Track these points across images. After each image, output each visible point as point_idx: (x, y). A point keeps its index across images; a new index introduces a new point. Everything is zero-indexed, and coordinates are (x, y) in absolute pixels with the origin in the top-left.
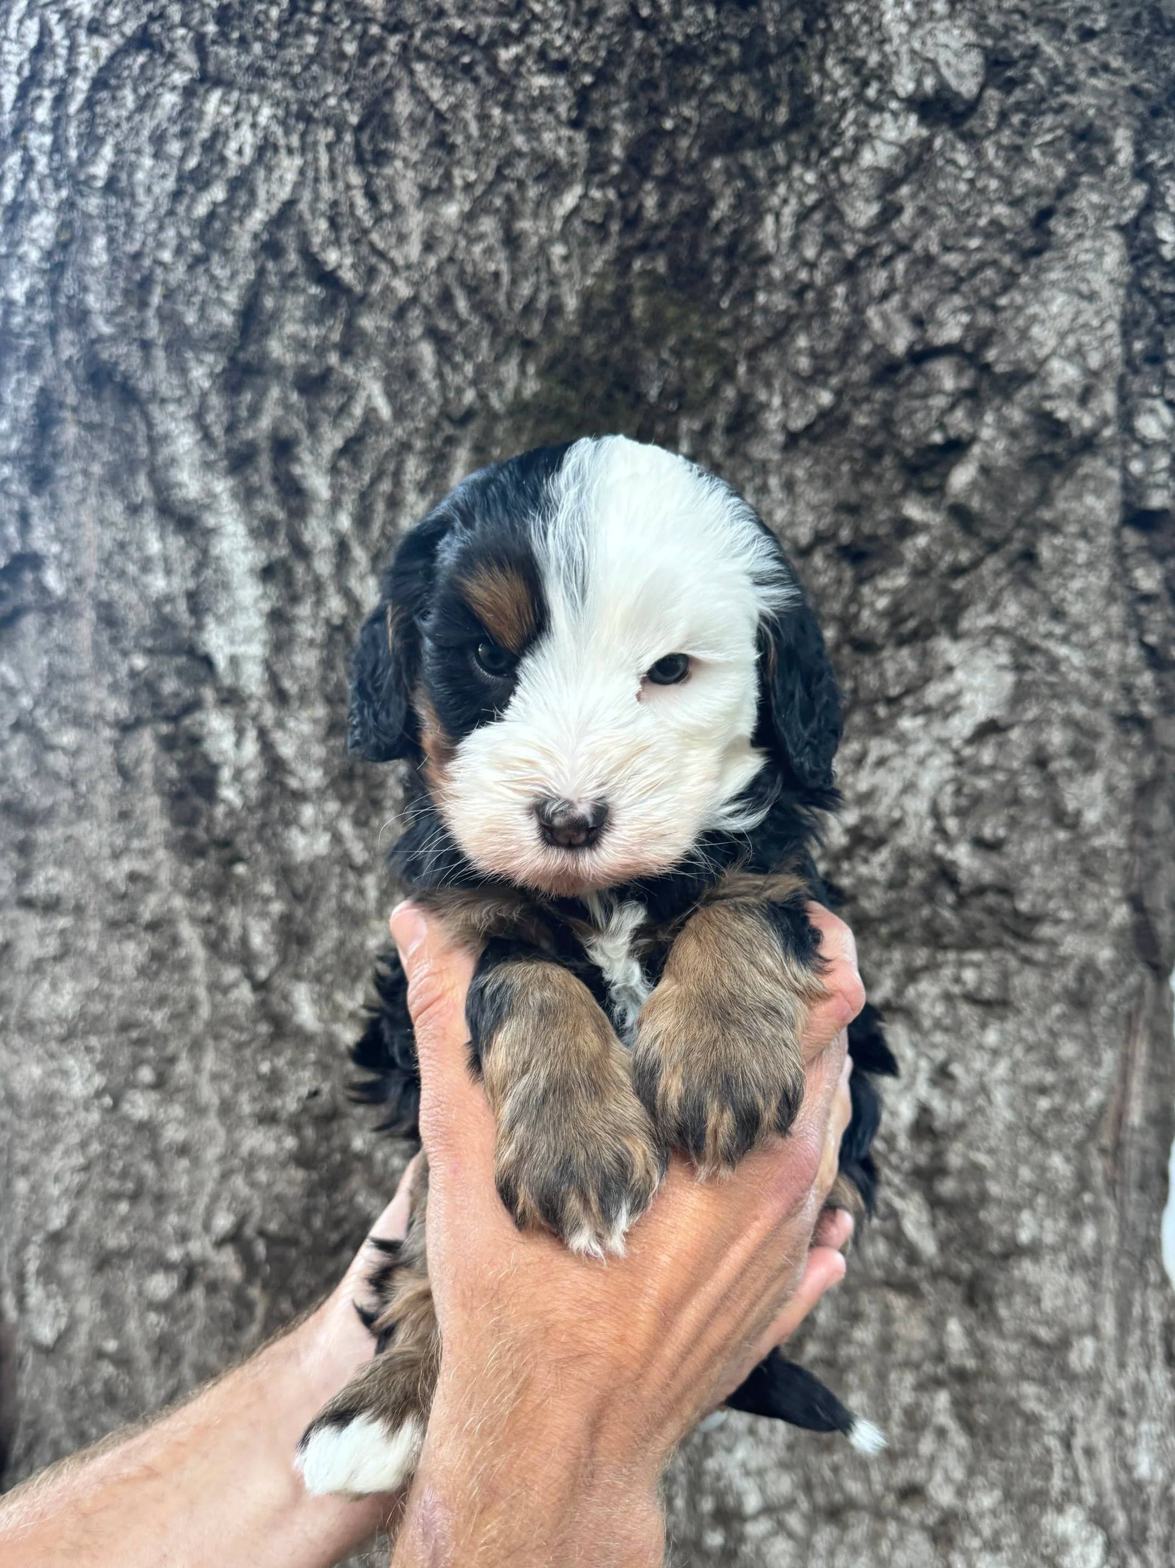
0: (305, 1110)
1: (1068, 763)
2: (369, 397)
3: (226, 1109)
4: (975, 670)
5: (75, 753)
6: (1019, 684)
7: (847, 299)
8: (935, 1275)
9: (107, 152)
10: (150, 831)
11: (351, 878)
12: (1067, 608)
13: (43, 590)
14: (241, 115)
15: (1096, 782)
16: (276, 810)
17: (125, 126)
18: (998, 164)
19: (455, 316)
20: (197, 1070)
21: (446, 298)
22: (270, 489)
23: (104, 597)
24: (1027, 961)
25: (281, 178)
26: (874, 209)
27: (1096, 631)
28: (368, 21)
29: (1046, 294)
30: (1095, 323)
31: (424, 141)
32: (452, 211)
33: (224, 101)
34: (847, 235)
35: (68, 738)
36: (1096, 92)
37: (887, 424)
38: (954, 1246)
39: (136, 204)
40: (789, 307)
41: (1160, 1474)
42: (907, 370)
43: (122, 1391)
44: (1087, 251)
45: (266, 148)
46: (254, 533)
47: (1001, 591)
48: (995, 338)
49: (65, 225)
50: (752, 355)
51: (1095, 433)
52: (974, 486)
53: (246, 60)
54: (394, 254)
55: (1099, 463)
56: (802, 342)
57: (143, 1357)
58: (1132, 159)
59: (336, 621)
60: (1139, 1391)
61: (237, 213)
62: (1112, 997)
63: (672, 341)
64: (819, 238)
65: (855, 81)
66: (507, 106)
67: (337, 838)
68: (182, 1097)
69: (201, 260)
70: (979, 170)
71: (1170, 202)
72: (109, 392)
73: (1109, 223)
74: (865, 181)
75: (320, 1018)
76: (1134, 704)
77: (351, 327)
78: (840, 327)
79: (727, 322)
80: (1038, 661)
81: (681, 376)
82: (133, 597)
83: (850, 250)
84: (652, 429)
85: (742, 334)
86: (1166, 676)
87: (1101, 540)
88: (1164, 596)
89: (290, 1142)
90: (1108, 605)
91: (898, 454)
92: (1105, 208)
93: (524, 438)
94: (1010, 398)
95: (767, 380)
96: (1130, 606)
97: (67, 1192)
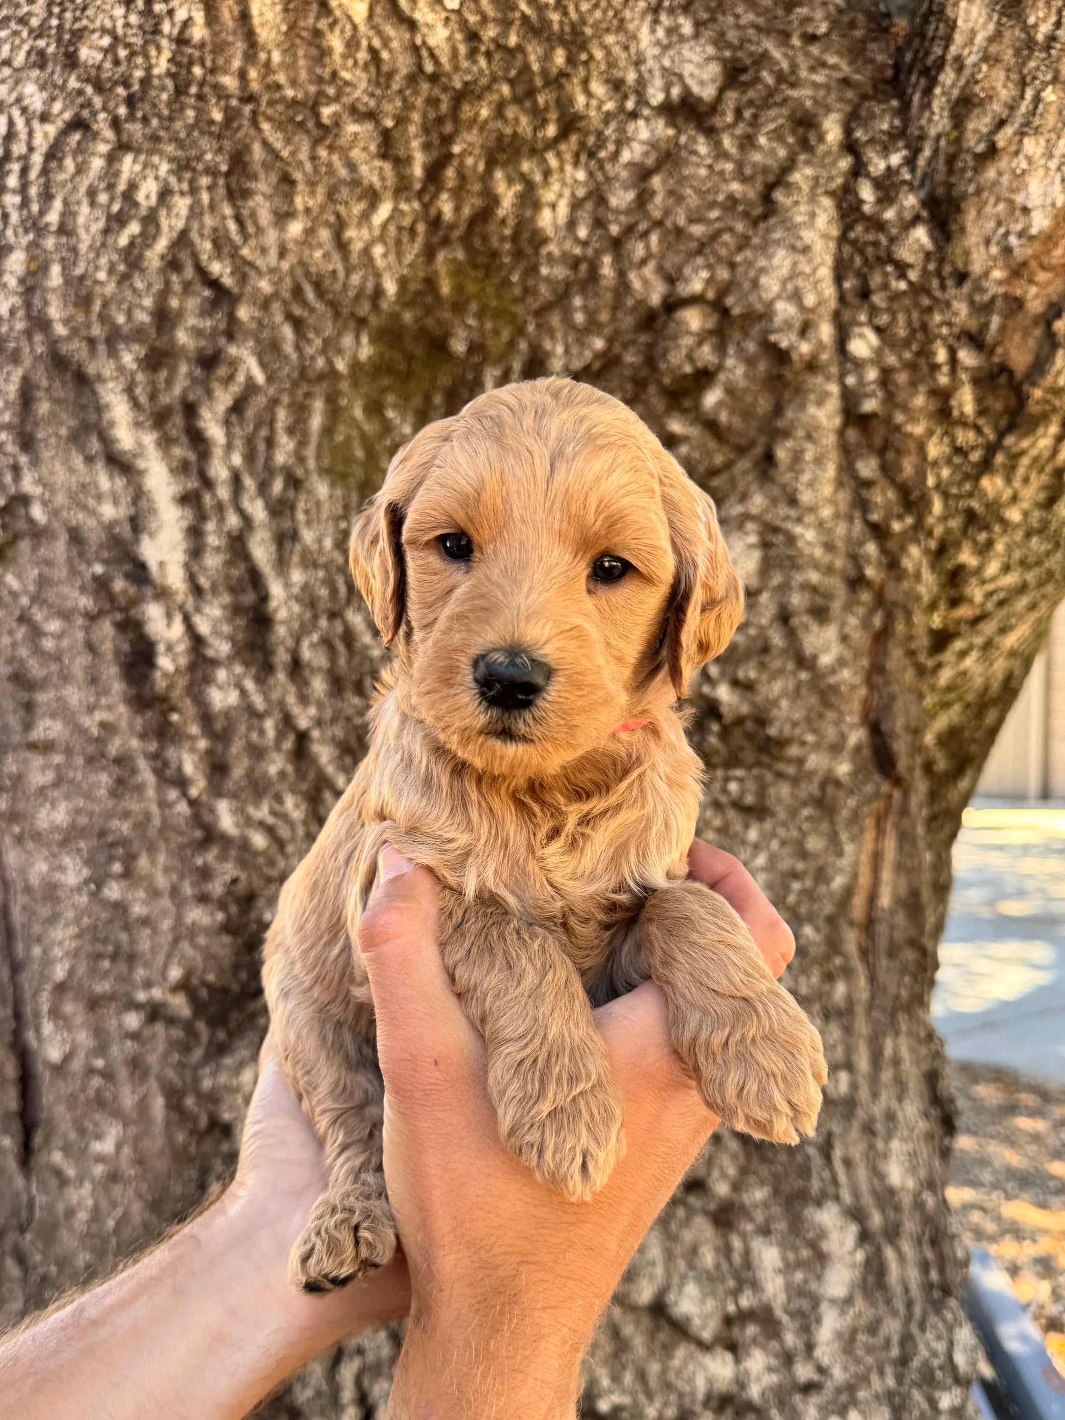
0: (228, 893)
1: (805, 618)
2: (248, 370)
3: (175, 892)
5: (59, 637)
7: (612, 266)
9: (57, 205)
10: (113, 691)
11: (255, 722)
12: (799, 496)
13: (32, 521)
14: (148, 171)
15: (831, 632)
16: (199, 674)
17: (69, 186)
18: (733, 151)
19: (305, 304)
20: (153, 863)
21: (298, 292)
22: (184, 439)
23: (74, 523)
24: (780, 775)
25: (177, 215)
26: (631, 195)
27: (826, 512)
28: (228, 97)
29: (771, 250)
30: (808, 270)
31: (274, 178)
32: (295, 228)
33: (135, 162)
34: (611, 217)
35: (54, 626)
36: (816, 86)
37: (651, 361)
39: (79, 241)
40: (567, 277)
41: (910, 1183)
42: (663, 318)
44: (802, 214)
45: (165, 194)
46: (171, 471)
47: (748, 485)
48: (734, 288)
49: (32, 259)
50: (539, 315)
51: (815, 356)
52: (720, 404)
53: (147, 131)
54: (258, 262)
55: (819, 380)
56: (578, 301)
57: (123, 1072)
58: (840, 137)
59: (235, 533)
60: (890, 1116)
61: (148, 242)
62: (852, 802)
63: (473, 309)
64: (589, 221)
65: (617, 97)
66: (331, 148)
67: (244, 692)
68: (144, 884)
69: (125, 278)
70: (717, 157)
71: (871, 169)
72: (68, 376)
73: (820, 191)
74: (624, 174)
75: (237, 825)
76: (860, 569)
77: (232, 318)
78: (607, 289)
79: (517, 291)
80: (779, 539)
81: (483, 336)
82: (91, 523)
83: (614, 229)
84: (463, 377)
85: (530, 300)
86: (892, 545)
87: (825, 442)
88: (883, 482)
89: (220, 916)
90: (836, 491)
91: (659, 383)
92: (816, 179)
93: (364, 389)
94: (746, 334)
95: (551, 332)
96: (856, 492)
97: (67, 953)
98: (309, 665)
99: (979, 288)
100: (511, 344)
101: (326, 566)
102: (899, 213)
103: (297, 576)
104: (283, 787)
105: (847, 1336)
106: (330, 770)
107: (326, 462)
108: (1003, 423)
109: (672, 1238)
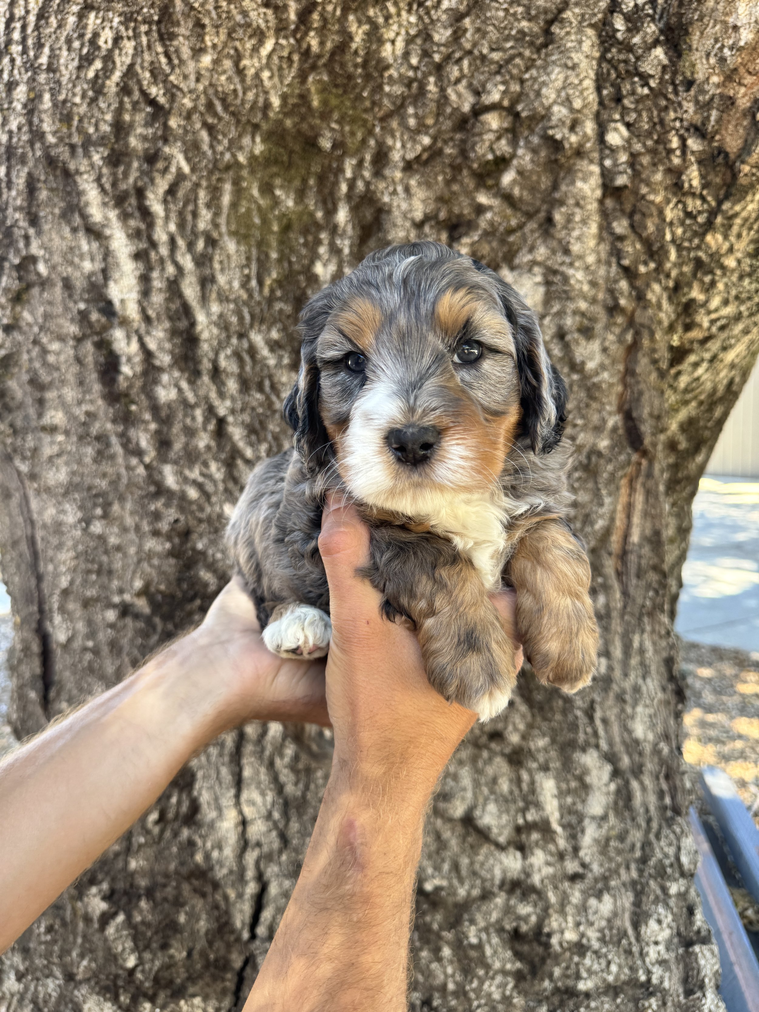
0: (172, 529)
1: (576, 335)
2: (178, 163)
3: (138, 528)
4: (522, 285)
5: (58, 354)
6: (547, 293)
7: (436, 84)
9: (46, 50)
10: (93, 390)
11: (189, 411)
12: (571, 247)
13: (38, 274)
14: (106, 23)
15: (595, 346)
16: (150, 378)
17: (53, 36)
19: (215, 114)
20: (123, 508)
21: (210, 106)
22: (137, 214)
23: (65, 274)
25: (126, 53)
26: (449, 32)
27: (591, 259)
29: (550, 69)
30: (576, 82)
31: (191, 24)
32: (208, 59)
33: (96, 17)
34: (435, 49)
35: (55, 346)
37: (463, 153)
39: (61, 75)
40: (403, 93)
41: (651, 736)
42: (471, 121)
43: (96, 666)
44: (572, 41)
45: (117, 39)
46: (130, 236)
47: (535, 240)
48: (523, 98)
49: (31, 90)
50: (383, 121)
51: (581, 145)
52: (514, 181)
54: (182, 85)
55: (585, 162)
56: (411, 110)
57: (105, 650)
59: (172, 278)
60: (636, 690)
61: (108, 74)
62: (610, 467)
63: (336, 116)
64: (419, 52)
67: (180, 390)
68: (116, 523)
69: (94, 100)
71: (623, 6)
72: (58, 172)
73: (585, 24)
74: (444, 17)
75: (178, 483)
76: (616, 299)
77: (166, 126)
78: (432, 100)
79: (368, 104)
80: (557, 279)
81: (343, 135)
82: (77, 274)
83: (437, 58)
84: (330, 165)
85: (376, 109)
86: (639, 283)
87: (589, 207)
88: (632, 237)
89: (168, 545)
90: (598, 244)
91: (470, 168)
92: (583, 15)
93: (259, 176)
94: (532, 131)
95: (392, 133)
96: (612, 244)
97: (69, 569)
98: (224, 371)
99: (702, 91)
100: (364, 142)
101: (235, 301)
102: (643, 38)
103: (215, 308)
104: (208, 456)
105: (603, 842)
106: (241, 444)
107: (233, 227)
108: (722, 192)
109: (479, 772)
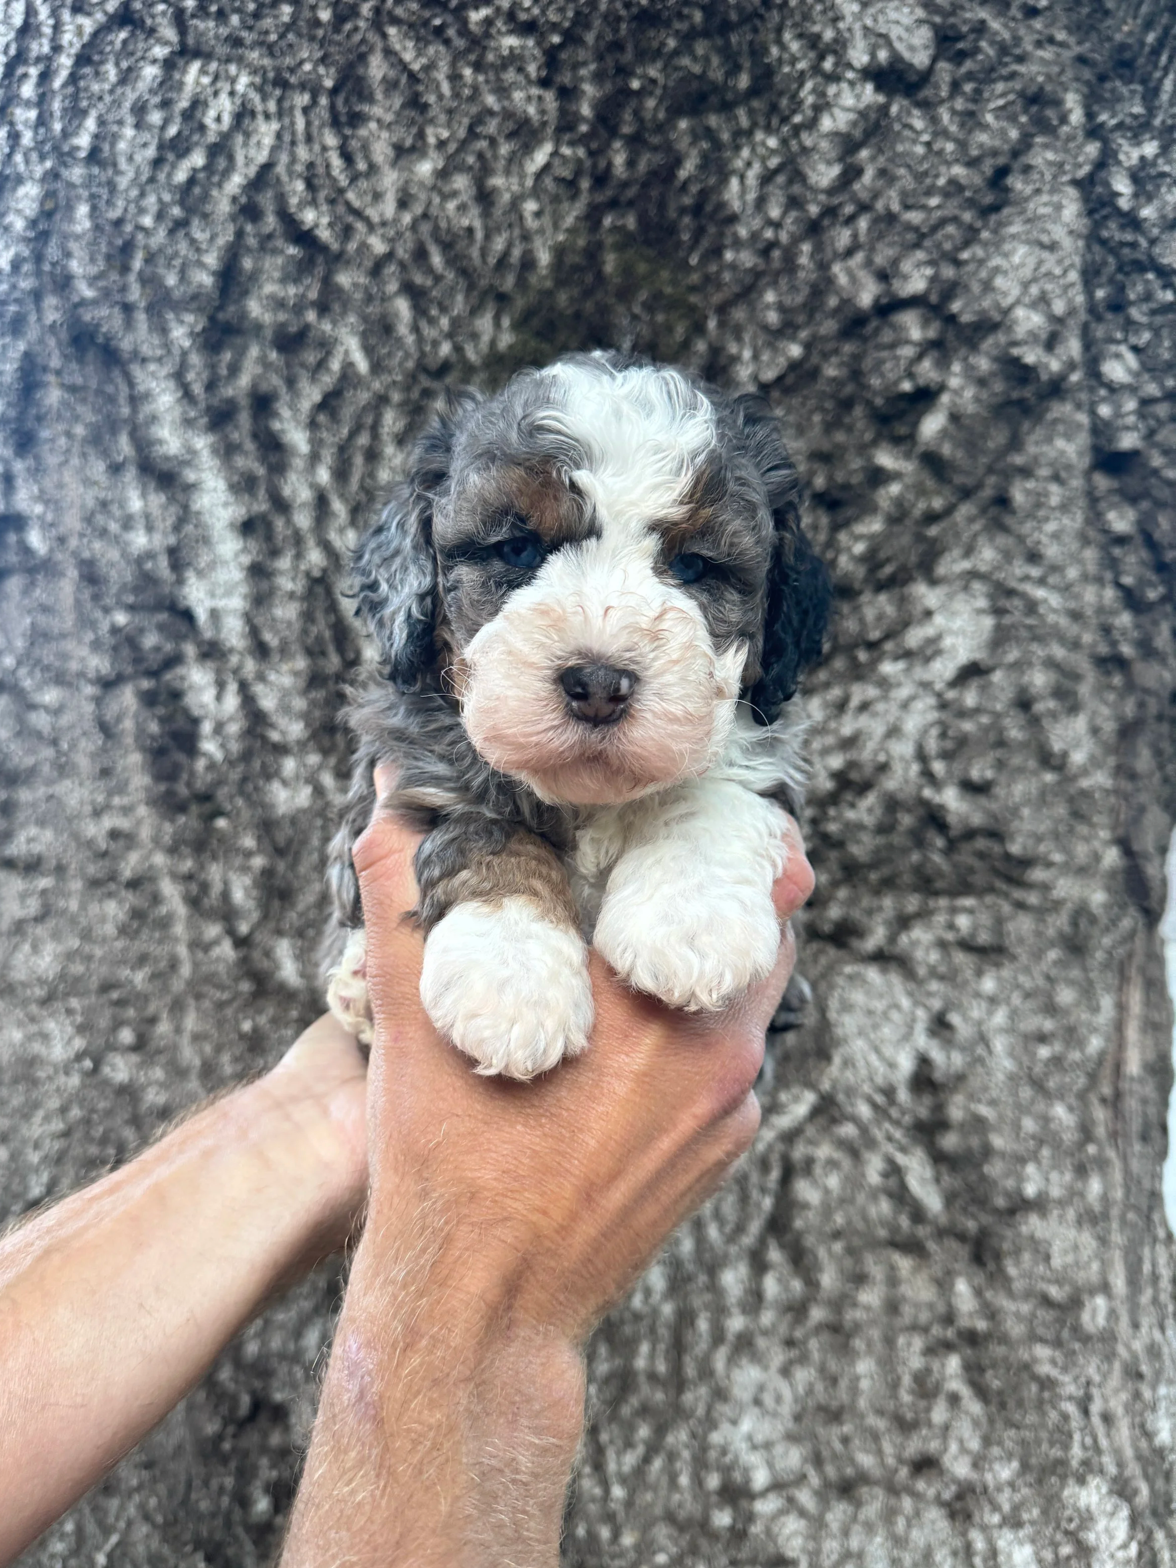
1: (1051, 704)
2: (347, 353)
3: (208, 1070)
4: (954, 614)
5: (57, 711)
6: (998, 628)
7: (812, 256)
8: (941, 1233)
9: (91, 123)
10: (132, 787)
12: (1042, 550)
13: (26, 550)
14: (219, 85)
15: (1080, 724)
16: (257, 764)
17: (108, 99)
18: (953, 128)
19: (430, 271)
20: (178, 1030)
21: (421, 254)
22: (250, 446)
23: (86, 555)
24: (1020, 906)
25: (259, 143)
26: (835, 171)
27: (1072, 573)
29: (1007, 247)
30: (1058, 271)
31: (398, 102)
32: (425, 168)
33: (203, 71)
34: (810, 196)
35: (50, 696)
36: (1046, 62)
37: (856, 375)
38: (959, 1202)
39: (118, 172)
40: (755, 265)
42: (874, 323)
44: (1045, 205)
45: (244, 114)
46: (234, 488)
47: (975, 536)
48: (960, 290)
49: (50, 195)
50: (722, 310)
51: (1063, 377)
52: (944, 434)
53: (224, 31)
54: (369, 212)
55: (1068, 407)
56: (770, 297)
58: (1083, 120)
59: (316, 573)
61: (216, 179)
62: (1107, 941)
63: (643, 295)
64: (782, 200)
65: (812, 55)
66: (478, 67)
67: (319, 791)
68: (162, 1059)
69: (180, 225)
70: (936, 134)
71: (1122, 157)
72: (91, 354)
73: (1065, 178)
74: (827, 145)
76: (1114, 645)
77: (328, 284)
78: (805, 281)
79: (696, 277)
80: (1016, 604)
82: (114, 555)
83: (813, 210)
85: (711, 290)
87: (1073, 483)
88: (1138, 540)
90: (1082, 548)
91: (868, 404)
92: (1060, 164)
94: (977, 348)
95: (738, 333)
96: (1104, 548)
97: (45, 1159)
102: (1162, 211)
109: (899, 1542)
